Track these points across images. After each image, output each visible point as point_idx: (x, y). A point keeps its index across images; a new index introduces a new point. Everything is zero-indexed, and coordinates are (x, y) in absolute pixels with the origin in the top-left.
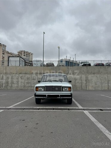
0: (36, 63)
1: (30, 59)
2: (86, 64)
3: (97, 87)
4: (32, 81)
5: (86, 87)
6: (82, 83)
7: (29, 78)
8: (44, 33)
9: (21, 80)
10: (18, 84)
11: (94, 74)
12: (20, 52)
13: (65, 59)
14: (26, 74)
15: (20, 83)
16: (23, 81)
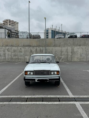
0: (22, 35)
1: (16, 28)
2: (73, 36)
3: (82, 59)
4: (19, 53)
5: (72, 59)
6: (67, 55)
7: (16, 50)
8: (29, 2)
9: (8, 53)
10: (5, 57)
11: (80, 45)
12: (5, 22)
13: (51, 28)
14: (12, 46)
15: (6, 55)
16: (10, 53)
